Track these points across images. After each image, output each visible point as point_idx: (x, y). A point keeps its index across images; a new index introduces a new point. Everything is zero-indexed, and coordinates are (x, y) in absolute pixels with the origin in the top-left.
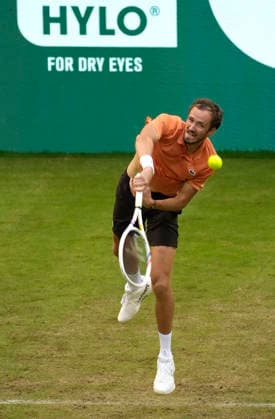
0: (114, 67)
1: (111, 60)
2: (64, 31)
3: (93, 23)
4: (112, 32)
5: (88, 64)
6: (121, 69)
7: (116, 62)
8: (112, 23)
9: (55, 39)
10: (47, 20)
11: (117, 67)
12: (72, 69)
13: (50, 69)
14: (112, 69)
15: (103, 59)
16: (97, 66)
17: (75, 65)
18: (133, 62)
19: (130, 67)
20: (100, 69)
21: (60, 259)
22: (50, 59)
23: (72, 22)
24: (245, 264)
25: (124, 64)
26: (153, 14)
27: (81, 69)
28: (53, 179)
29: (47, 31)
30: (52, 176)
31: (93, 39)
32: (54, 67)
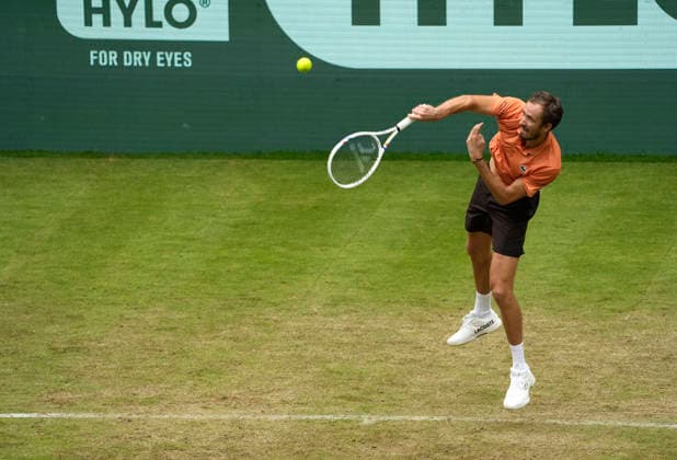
0: (162, 62)
1: (159, 54)
2: (107, 23)
3: (139, 14)
4: (159, 25)
5: (134, 59)
6: (169, 65)
7: (164, 56)
8: (159, 15)
9: (97, 31)
10: (89, 11)
11: (165, 61)
12: (116, 63)
13: (92, 63)
14: (159, 64)
15: (149, 53)
16: (143, 60)
17: (120, 59)
18: (182, 56)
19: (179, 62)
20: (147, 64)
21: (105, 266)
22: (92, 53)
23: (116, 14)
24: (301, 271)
25: (172, 59)
26: (202, 6)
27: (126, 64)
28: (97, 181)
29: (88, 22)
30: (96, 177)
31: (139, 31)
32: (96, 61)
